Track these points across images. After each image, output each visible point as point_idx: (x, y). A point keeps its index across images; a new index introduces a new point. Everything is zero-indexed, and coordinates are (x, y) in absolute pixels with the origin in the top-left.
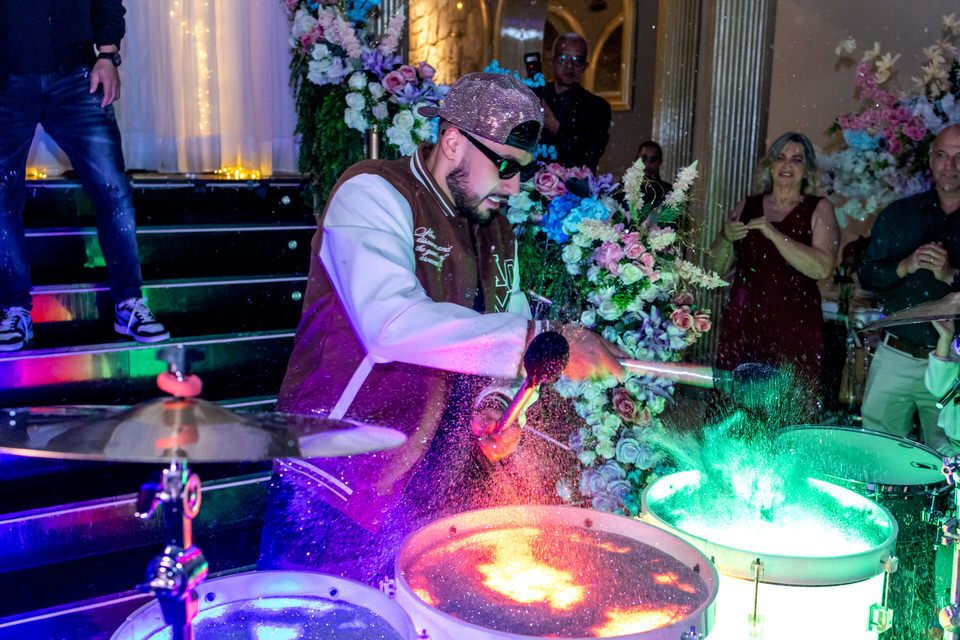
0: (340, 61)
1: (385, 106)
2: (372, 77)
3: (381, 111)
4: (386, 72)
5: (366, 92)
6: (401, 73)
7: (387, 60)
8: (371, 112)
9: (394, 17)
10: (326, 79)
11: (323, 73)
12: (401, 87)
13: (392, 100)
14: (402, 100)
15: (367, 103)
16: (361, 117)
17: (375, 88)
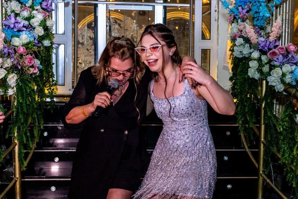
0: (249, 46)
1: (268, 67)
2: (263, 52)
3: (266, 69)
4: (270, 49)
5: (259, 60)
6: (278, 50)
7: (271, 44)
8: (261, 70)
9: (275, 22)
10: (243, 54)
11: (241, 52)
12: (277, 57)
13: (272, 63)
14: (277, 63)
15: (259, 65)
16: (257, 73)
17: (264, 58)
